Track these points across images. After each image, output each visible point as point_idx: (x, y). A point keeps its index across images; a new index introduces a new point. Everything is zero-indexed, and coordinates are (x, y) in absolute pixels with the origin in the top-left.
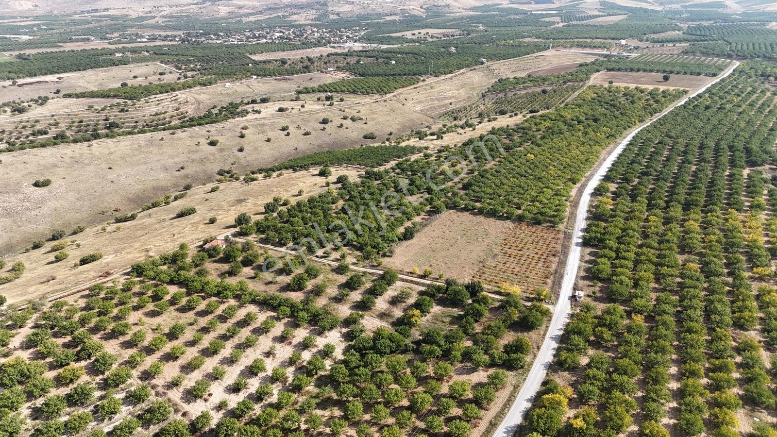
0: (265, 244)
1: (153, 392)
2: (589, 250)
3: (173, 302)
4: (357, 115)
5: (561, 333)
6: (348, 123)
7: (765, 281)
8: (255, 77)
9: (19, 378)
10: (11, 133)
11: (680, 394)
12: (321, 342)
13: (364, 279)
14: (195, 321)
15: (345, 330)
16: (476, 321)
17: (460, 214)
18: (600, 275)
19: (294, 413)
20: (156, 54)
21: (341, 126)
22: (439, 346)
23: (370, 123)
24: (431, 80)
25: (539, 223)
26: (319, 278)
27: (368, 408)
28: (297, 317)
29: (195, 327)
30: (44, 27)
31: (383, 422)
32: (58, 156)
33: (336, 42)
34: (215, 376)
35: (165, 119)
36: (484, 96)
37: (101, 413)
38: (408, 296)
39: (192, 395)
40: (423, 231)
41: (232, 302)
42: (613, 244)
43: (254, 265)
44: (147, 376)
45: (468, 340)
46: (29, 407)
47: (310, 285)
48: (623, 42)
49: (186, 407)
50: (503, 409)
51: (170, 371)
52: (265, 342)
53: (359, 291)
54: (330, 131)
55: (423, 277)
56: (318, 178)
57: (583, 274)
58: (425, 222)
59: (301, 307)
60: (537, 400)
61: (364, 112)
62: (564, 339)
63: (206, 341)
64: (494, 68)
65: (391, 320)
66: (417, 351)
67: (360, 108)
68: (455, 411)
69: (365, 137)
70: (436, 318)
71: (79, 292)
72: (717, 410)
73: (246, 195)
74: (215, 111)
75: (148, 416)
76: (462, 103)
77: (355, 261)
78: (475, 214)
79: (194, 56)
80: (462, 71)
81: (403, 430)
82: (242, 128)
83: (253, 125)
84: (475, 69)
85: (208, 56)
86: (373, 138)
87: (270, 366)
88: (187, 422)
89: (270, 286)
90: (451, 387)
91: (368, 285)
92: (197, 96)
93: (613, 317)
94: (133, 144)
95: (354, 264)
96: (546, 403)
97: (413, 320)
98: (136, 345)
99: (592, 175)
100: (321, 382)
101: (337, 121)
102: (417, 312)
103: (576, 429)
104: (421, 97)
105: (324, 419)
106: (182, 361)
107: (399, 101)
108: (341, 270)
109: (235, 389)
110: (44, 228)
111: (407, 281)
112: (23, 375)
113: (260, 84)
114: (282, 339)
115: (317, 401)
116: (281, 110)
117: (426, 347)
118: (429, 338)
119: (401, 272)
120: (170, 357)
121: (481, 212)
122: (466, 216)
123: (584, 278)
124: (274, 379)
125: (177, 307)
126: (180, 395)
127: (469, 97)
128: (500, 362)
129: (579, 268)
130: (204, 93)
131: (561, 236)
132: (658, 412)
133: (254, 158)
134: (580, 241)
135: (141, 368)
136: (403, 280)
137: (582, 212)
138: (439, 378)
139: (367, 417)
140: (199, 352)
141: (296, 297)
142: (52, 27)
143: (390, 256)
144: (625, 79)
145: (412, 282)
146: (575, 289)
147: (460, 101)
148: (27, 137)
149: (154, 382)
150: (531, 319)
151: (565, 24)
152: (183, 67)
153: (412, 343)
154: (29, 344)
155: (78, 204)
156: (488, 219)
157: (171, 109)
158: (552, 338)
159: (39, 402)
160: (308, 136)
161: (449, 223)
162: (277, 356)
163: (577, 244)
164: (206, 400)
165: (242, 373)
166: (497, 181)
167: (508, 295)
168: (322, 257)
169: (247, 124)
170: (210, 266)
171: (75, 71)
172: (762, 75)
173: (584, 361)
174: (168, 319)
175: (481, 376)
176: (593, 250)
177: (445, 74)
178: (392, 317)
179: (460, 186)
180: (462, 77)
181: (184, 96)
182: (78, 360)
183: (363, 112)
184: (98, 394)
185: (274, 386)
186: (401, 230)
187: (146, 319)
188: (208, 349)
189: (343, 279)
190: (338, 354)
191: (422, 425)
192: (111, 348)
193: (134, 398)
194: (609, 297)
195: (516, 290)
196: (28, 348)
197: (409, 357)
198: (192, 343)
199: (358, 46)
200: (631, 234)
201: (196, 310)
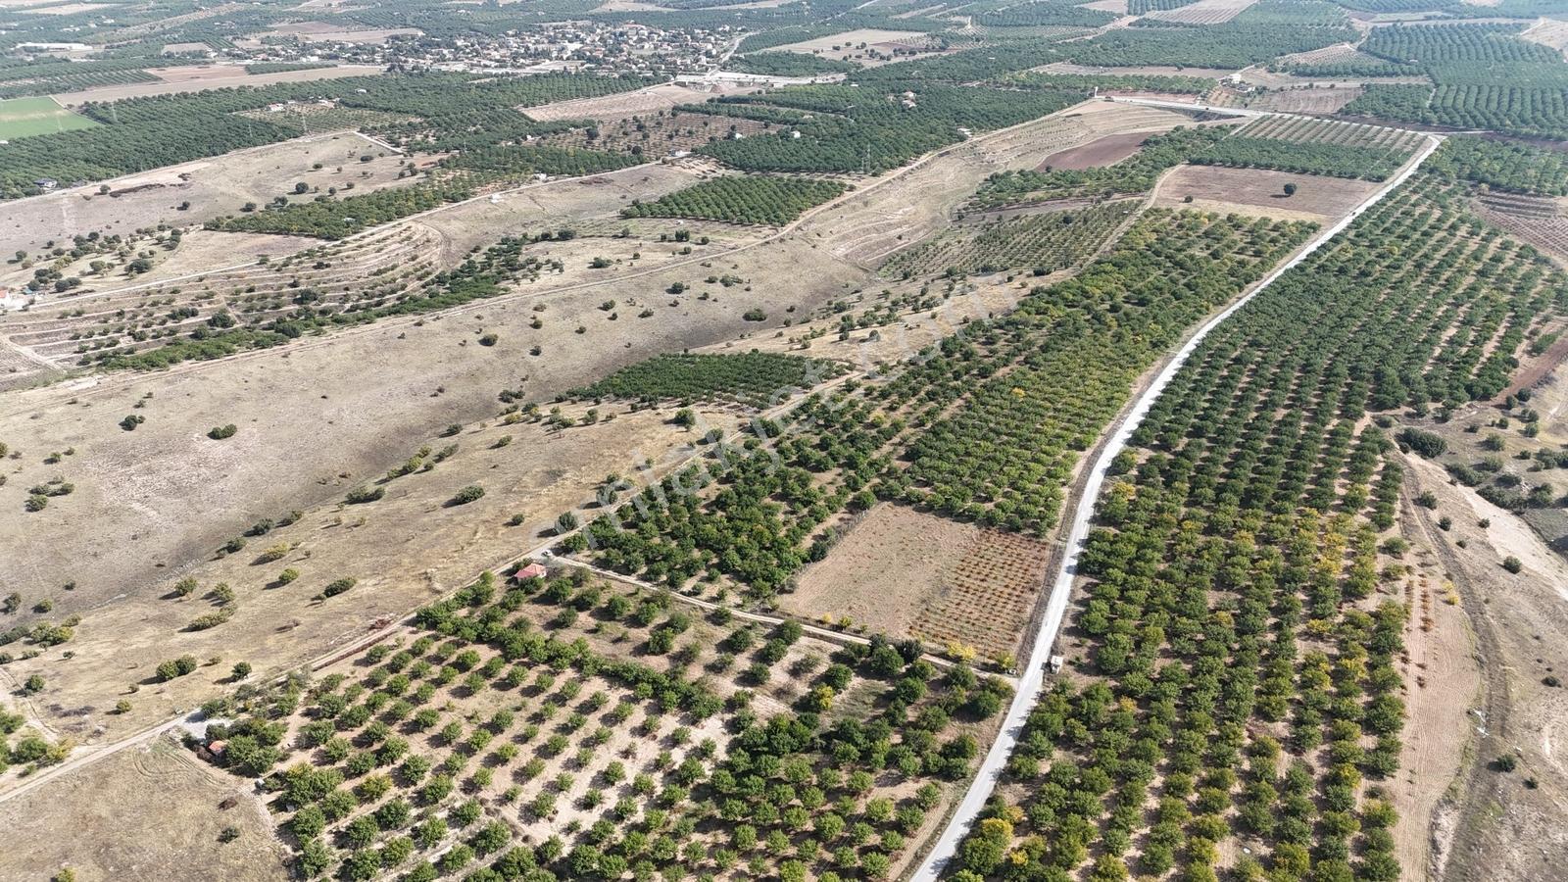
0: (605, 569)
1: (483, 810)
2: (1084, 580)
3: (487, 673)
4: (732, 273)
5: (1024, 723)
6: (717, 289)
7: (1322, 640)
8: (543, 176)
9: (311, 793)
10: (135, 316)
11: (1155, 817)
12: (697, 735)
13: (752, 634)
14: (524, 705)
15: (728, 717)
16: (909, 703)
17: (898, 509)
18: (1091, 630)
19: (667, 838)
20: (347, 105)
21: (705, 297)
22: (856, 745)
23: (756, 288)
24: (865, 185)
25: (1018, 530)
26: (688, 631)
27: (763, 831)
28: (662, 699)
29: (524, 714)
30: (110, 21)
31: (781, 853)
32: (239, 379)
33: (687, 71)
34: (559, 787)
35: (394, 280)
36: (961, 217)
37: (424, 838)
38: (816, 662)
39: (533, 812)
40: (841, 544)
41: (570, 673)
42: (1118, 574)
43: (593, 608)
44: (470, 786)
45: (897, 732)
46: (331, 832)
47: (676, 645)
48: (1236, 77)
49: (527, 829)
50: (933, 837)
51: (501, 780)
52: (621, 736)
53: (746, 654)
54: (685, 309)
55: (838, 628)
56: (674, 428)
57: (1069, 624)
58: (845, 527)
59: (667, 684)
60: (976, 826)
61: (745, 267)
62: (1023, 734)
63: (544, 734)
64: (984, 148)
65: (792, 701)
66: (827, 750)
67: (738, 259)
68: (874, 839)
69: (747, 317)
70: (855, 696)
71: (349, 654)
72: (1195, 839)
73: (560, 461)
74: (479, 258)
75: (482, 843)
76: (921, 233)
77: (739, 601)
78: (920, 510)
79: (421, 115)
80: (924, 158)
81: (807, 864)
82: (536, 309)
83: (553, 302)
84: (948, 153)
85: (447, 114)
86: (761, 319)
87: (631, 771)
88: (531, 850)
89: (619, 645)
90: (868, 807)
91: (761, 644)
92: (444, 226)
93: (1092, 703)
94: (355, 348)
95: (738, 606)
96: (985, 831)
97: (823, 702)
98: (449, 742)
99: (1114, 430)
100: (699, 794)
101: (698, 287)
102: (828, 690)
103: (1016, 866)
104: (848, 227)
105: (706, 847)
106: (514, 765)
107: (806, 239)
108: (719, 618)
109: (587, 804)
110: (235, 512)
111: (814, 636)
112: (316, 788)
113: (555, 195)
114: (644, 731)
115: (695, 820)
116: (598, 264)
117: (840, 746)
118: (842, 733)
119: (806, 620)
120: (497, 760)
121: (930, 508)
122: (907, 514)
123: (1069, 632)
124: (636, 790)
125: (493, 680)
126: (517, 813)
127: (934, 220)
128: (936, 769)
129: (1066, 612)
130: (456, 218)
131: (1047, 553)
132: (1121, 843)
133: (558, 366)
134: (1075, 562)
135: (462, 776)
136: (809, 634)
137: (1086, 509)
138: (853, 793)
139: (761, 845)
140: (534, 751)
141: (658, 664)
142: (124, 21)
143: (791, 592)
144: (1217, 187)
145: (822, 637)
146: (1054, 651)
147: (917, 231)
148: (164, 322)
149: (482, 795)
150: (983, 704)
151: (1136, 18)
152: (404, 140)
153: (821, 736)
154: (307, 741)
155: (283, 466)
156: (942, 521)
157: (403, 258)
158: (1009, 732)
159: (343, 824)
160: (648, 319)
161: (881, 526)
162: (639, 756)
163: (1069, 570)
164: (551, 820)
165: (594, 783)
166: (960, 448)
167: (958, 659)
168: (689, 594)
169: (543, 300)
170: (529, 611)
171: (207, 156)
172: (1470, 177)
173: (1044, 767)
174: (485, 702)
175: (909, 789)
176: (1091, 580)
177: (892, 167)
178: (794, 695)
179: (902, 451)
180: (923, 173)
181: (421, 227)
182: (380, 765)
183: (743, 267)
184: (414, 812)
185: (638, 799)
186: (807, 542)
187: (455, 702)
188: (545, 747)
189: (723, 633)
190: (721, 754)
191: (829, 857)
192: (417, 746)
193: (459, 818)
194: (1097, 666)
195: (969, 652)
196: (308, 747)
197: (816, 757)
198: (524, 739)
199: (729, 82)
200: (1148, 556)
201: (521, 686)
